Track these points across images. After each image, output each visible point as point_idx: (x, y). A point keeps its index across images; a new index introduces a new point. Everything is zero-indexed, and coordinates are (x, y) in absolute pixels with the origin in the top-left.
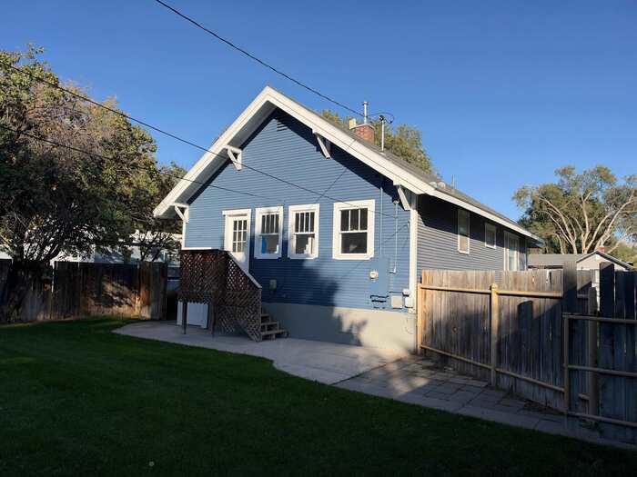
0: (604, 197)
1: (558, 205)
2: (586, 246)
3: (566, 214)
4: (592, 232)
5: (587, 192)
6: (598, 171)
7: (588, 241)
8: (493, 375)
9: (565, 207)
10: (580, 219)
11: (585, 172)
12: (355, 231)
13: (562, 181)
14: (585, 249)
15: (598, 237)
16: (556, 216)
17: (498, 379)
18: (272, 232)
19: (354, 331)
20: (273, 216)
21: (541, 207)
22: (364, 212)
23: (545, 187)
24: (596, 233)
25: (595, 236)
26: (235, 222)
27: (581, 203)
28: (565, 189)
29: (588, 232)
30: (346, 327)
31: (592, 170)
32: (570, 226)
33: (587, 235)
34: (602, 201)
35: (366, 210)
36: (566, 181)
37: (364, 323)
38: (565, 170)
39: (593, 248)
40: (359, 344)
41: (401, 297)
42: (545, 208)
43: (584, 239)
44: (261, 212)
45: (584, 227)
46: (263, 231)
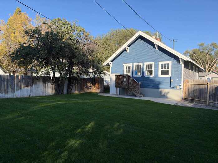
0: (214, 53)
1: (198, 56)
2: (208, 69)
3: (201, 59)
4: (210, 65)
5: (209, 52)
6: (213, 44)
7: (208, 68)
8: (208, 103)
9: (201, 56)
10: (206, 61)
11: (208, 45)
12: (165, 69)
13: (200, 48)
14: (207, 71)
15: (212, 67)
16: (197, 60)
17: (209, 104)
18: (139, 69)
19: (166, 95)
20: (139, 65)
21: (193, 57)
22: (168, 64)
23: (194, 50)
24: (211, 65)
25: (211, 66)
26: (127, 67)
27: (207, 55)
28: (201, 51)
29: (208, 65)
30: (163, 94)
31: (211, 44)
32: (202, 63)
33: (208, 66)
34: (213, 54)
35: (169, 64)
36: (201, 48)
37: (168, 92)
38: (201, 44)
39: (210, 70)
40: (167, 98)
41: (179, 86)
42: (194, 57)
43: (207, 67)
44: (135, 64)
45: (207, 63)
46: (136, 69)
